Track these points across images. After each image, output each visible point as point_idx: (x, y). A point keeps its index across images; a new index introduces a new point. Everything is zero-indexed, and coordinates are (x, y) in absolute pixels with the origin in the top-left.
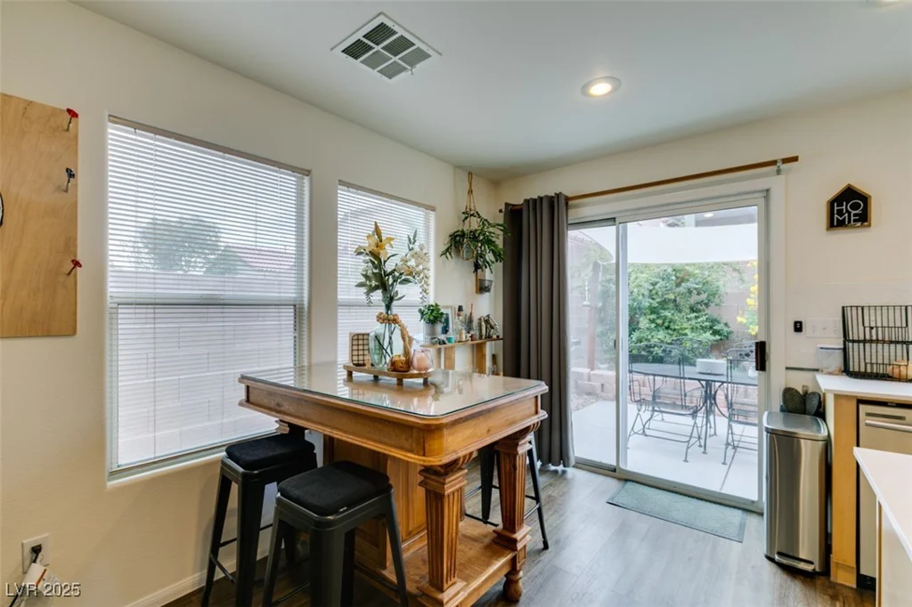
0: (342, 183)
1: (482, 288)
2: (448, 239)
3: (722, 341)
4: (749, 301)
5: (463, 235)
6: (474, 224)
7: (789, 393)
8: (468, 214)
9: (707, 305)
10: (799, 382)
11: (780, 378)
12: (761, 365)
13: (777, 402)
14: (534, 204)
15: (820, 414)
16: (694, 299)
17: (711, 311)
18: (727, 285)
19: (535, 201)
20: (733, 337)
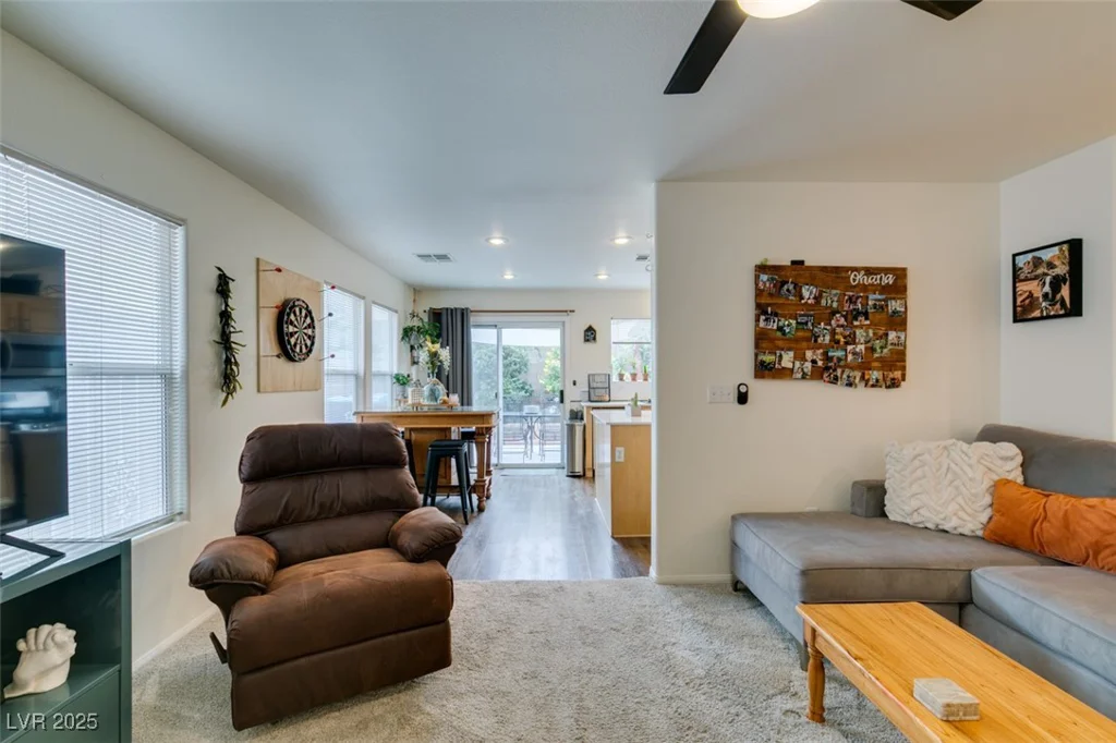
0: (374, 303)
1: (415, 362)
2: (402, 332)
3: (530, 397)
4: (546, 370)
5: (411, 329)
6: (416, 323)
7: (572, 411)
8: (413, 315)
9: (519, 372)
10: (575, 407)
11: (568, 406)
12: (562, 401)
13: (568, 416)
14: (452, 311)
15: (582, 419)
16: (514, 367)
17: (522, 377)
18: (532, 360)
19: (452, 310)
20: (534, 394)
